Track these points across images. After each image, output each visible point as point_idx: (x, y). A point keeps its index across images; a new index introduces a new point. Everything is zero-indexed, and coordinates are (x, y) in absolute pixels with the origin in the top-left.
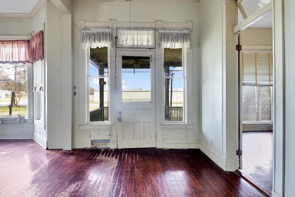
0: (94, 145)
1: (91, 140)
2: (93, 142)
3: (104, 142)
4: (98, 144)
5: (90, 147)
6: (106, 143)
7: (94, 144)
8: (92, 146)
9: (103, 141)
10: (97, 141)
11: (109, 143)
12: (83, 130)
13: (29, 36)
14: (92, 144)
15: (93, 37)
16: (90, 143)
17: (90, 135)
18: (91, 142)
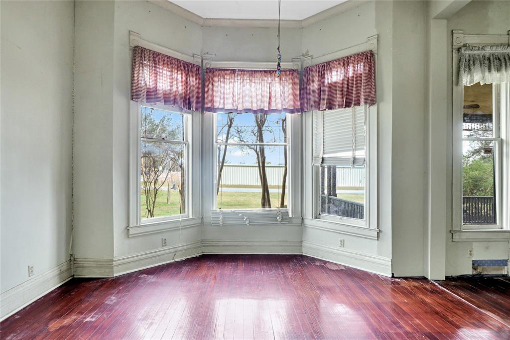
0: (479, 270)
1: (473, 261)
2: (475, 264)
3: (497, 265)
4: (485, 268)
5: (471, 274)
6: (500, 266)
7: (477, 268)
8: (475, 273)
9: (494, 262)
10: (484, 262)
11: (506, 267)
12: (459, 240)
13: (296, 63)
14: (474, 268)
15: (487, 62)
16: (471, 266)
17: (470, 251)
18: (473, 264)
